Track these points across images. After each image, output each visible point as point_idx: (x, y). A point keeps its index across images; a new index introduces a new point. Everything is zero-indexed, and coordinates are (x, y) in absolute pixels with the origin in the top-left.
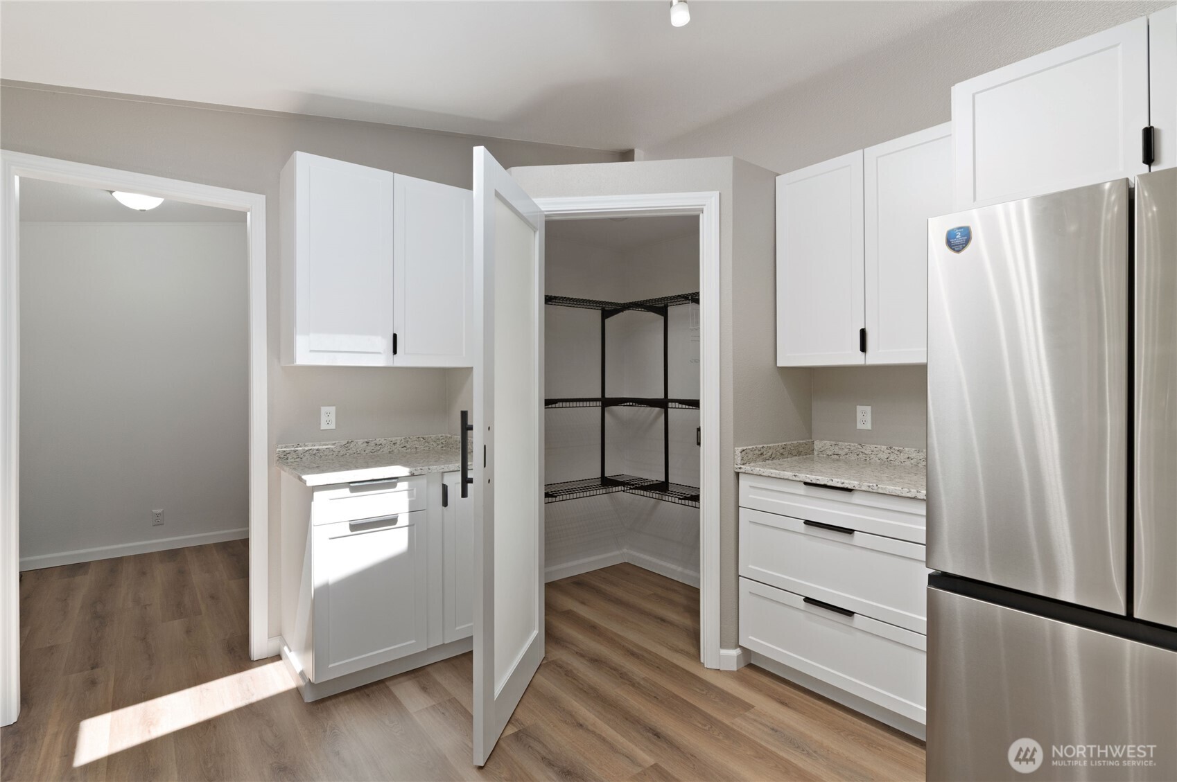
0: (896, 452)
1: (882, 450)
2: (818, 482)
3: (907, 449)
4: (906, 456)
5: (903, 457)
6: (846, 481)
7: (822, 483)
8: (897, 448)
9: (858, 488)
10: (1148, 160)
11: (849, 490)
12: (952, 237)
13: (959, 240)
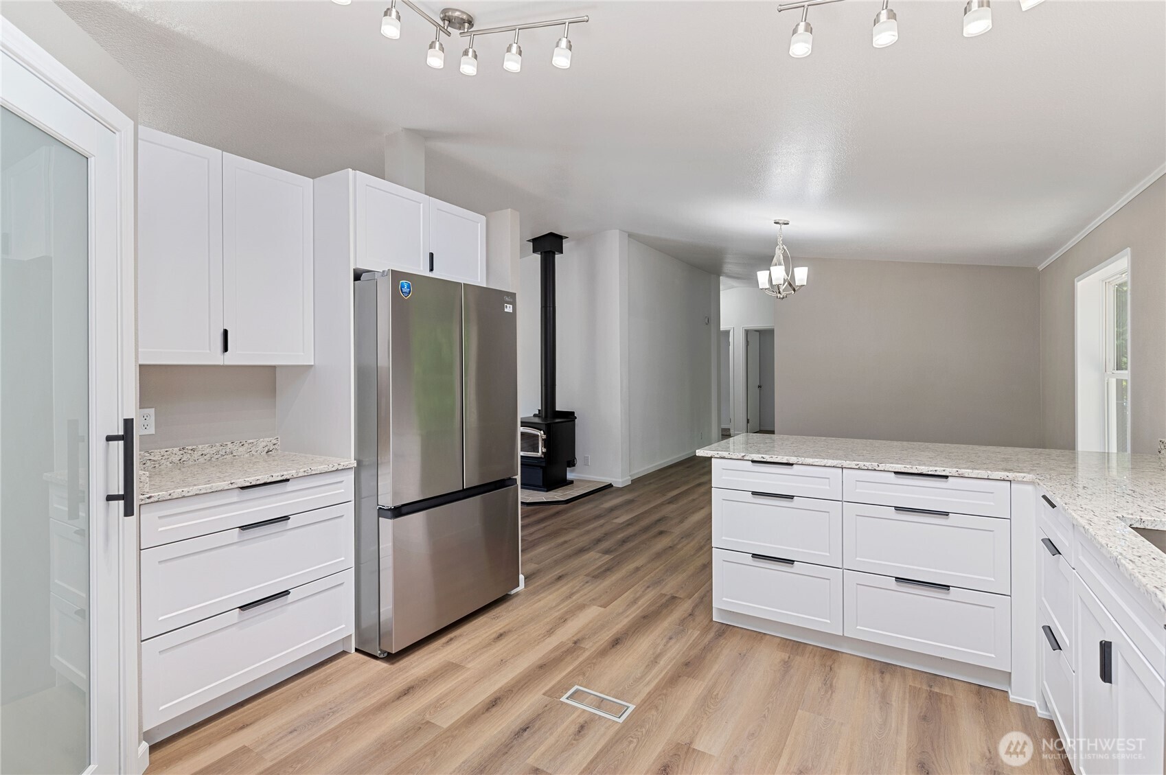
0: (190, 452)
1: (174, 452)
2: (258, 483)
3: (200, 447)
4: (200, 453)
5: (196, 455)
6: (285, 473)
7: (262, 482)
8: (190, 448)
9: (295, 476)
10: (431, 270)
11: (287, 480)
12: (402, 287)
13: (406, 289)
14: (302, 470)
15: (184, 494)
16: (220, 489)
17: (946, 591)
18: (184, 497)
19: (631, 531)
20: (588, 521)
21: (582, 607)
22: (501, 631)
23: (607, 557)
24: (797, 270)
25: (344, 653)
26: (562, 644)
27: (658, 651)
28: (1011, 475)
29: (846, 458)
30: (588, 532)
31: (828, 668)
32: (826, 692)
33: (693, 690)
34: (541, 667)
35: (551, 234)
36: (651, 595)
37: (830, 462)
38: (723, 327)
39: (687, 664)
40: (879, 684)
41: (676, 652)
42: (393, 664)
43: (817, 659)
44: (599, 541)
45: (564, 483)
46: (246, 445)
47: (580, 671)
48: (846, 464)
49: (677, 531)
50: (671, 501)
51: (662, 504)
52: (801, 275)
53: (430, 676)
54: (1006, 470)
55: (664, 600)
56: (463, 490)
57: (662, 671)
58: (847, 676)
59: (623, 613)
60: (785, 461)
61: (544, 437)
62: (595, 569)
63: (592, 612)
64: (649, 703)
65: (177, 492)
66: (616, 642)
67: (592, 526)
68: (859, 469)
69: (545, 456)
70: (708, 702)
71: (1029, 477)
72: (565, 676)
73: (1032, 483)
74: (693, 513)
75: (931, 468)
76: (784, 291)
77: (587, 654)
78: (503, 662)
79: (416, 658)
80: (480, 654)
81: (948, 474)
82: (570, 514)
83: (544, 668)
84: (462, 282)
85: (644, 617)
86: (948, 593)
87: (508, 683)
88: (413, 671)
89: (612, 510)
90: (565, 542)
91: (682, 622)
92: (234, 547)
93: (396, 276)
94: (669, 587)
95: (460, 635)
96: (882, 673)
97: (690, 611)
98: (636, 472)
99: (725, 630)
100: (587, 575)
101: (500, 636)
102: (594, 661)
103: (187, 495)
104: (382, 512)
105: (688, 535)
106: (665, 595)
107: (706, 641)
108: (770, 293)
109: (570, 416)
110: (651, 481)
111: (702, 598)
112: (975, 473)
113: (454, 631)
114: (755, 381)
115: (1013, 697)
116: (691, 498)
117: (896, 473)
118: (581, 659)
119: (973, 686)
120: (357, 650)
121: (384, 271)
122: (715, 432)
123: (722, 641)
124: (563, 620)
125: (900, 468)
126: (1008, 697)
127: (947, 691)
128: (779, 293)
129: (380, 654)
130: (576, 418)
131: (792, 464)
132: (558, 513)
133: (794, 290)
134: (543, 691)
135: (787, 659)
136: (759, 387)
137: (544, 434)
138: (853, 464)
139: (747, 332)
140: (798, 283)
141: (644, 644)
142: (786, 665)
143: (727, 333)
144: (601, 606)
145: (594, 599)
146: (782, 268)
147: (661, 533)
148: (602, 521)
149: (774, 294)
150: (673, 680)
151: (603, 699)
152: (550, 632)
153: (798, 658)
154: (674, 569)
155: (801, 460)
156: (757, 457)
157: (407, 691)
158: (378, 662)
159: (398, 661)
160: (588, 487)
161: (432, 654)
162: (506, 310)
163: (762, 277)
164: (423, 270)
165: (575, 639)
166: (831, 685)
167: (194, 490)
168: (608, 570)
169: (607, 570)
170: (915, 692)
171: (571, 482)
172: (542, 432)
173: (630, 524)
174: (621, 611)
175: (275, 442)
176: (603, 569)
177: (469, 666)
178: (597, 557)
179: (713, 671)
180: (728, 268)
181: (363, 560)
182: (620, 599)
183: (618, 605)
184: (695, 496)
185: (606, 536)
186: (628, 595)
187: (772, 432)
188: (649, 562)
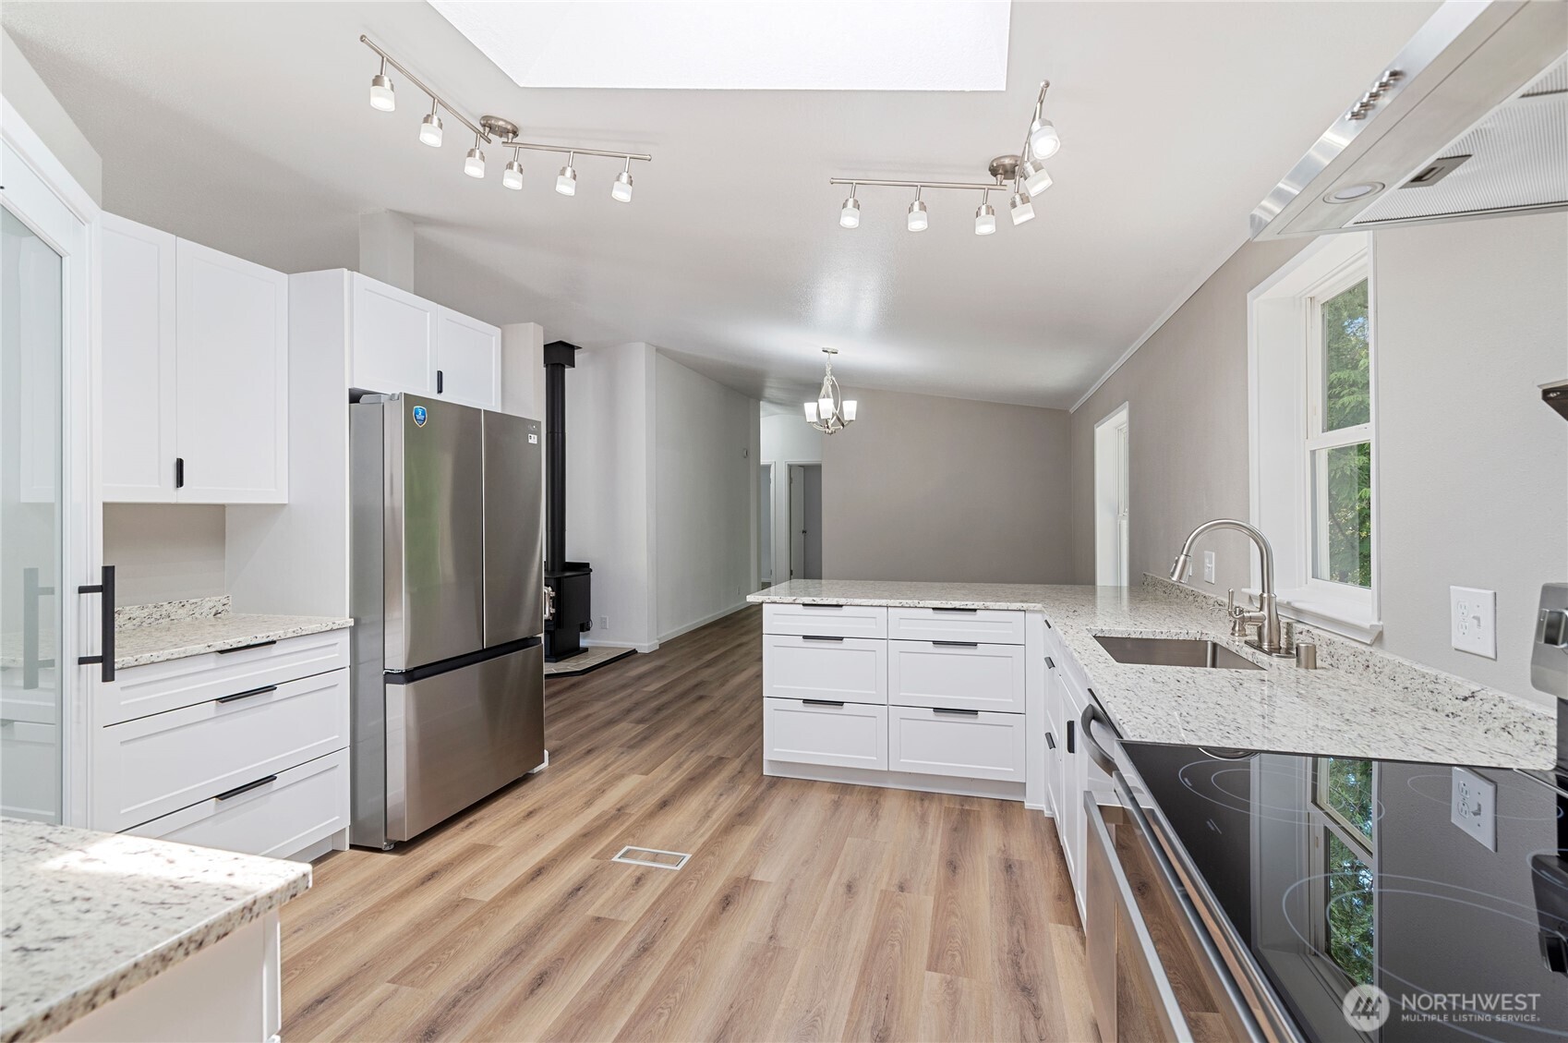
2: (240, 645)
3: (128, 608)
4: (127, 617)
6: (271, 633)
7: (245, 644)
9: (283, 637)
10: (440, 391)
11: (274, 642)
12: (417, 413)
13: (420, 416)
14: (291, 630)
15: (153, 659)
16: (195, 653)
17: (975, 716)
18: (153, 663)
19: (664, 698)
20: (614, 691)
21: (621, 777)
22: (531, 809)
23: (641, 727)
24: (846, 404)
25: (334, 852)
26: (605, 813)
27: (710, 807)
28: (1025, 606)
29: (891, 597)
30: (615, 703)
31: (874, 802)
32: (873, 821)
33: (748, 836)
34: (585, 835)
35: (561, 343)
36: (696, 758)
37: (877, 602)
38: (763, 461)
39: (740, 815)
40: (919, 809)
41: (728, 805)
42: (404, 854)
43: (864, 796)
44: (629, 711)
45: (577, 651)
46: (188, 606)
47: (630, 834)
48: (891, 602)
49: (718, 694)
50: (709, 665)
51: (698, 669)
52: (850, 408)
53: (454, 859)
54: (1022, 601)
55: (711, 762)
56: (483, 650)
57: (715, 823)
58: (890, 806)
59: (666, 777)
60: (835, 603)
61: (553, 594)
62: (630, 739)
63: (632, 782)
64: (706, 850)
65: (145, 657)
66: (664, 804)
67: (618, 697)
68: (902, 607)
69: (553, 618)
70: (761, 844)
71: (1039, 606)
72: (613, 840)
73: (1040, 611)
74: (734, 675)
75: (963, 603)
76: (832, 426)
77: (634, 818)
78: (539, 837)
79: (431, 845)
80: (511, 833)
81: (976, 608)
82: (589, 686)
83: (587, 836)
84: (482, 408)
85: (692, 779)
86: (977, 718)
87: (549, 854)
88: (433, 858)
89: (640, 677)
90: (589, 715)
91: (732, 779)
92: (209, 724)
93: (410, 400)
94: (715, 749)
95: (482, 818)
96: (922, 800)
97: (739, 769)
98: (664, 634)
99: (776, 782)
100: (621, 746)
101: (530, 814)
102: (643, 823)
103: (156, 661)
104: (390, 677)
105: (731, 698)
106: (711, 757)
107: (758, 793)
108: (819, 428)
109: (583, 568)
110: (683, 644)
111: (750, 757)
112: (997, 605)
113: (474, 814)
114: (799, 526)
115: (1028, 805)
116: (730, 661)
117: (934, 609)
118: (627, 824)
119: (997, 802)
120: (352, 847)
121: (393, 395)
122: (754, 583)
123: (774, 791)
124: (601, 791)
125: (937, 604)
126: (1024, 806)
127: (976, 808)
128: (828, 427)
129: (386, 846)
130: (591, 570)
131: (841, 606)
132: (573, 686)
133: (843, 425)
134: (591, 856)
135: (837, 799)
136: (804, 532)
137: (553, 591)
138: (896, 603)
139: (790, 467)
140: (847, 418)
141: (695, 803)
142: (836, 805)
143: (768, 467)
144: (642, 774)
145: (633, 769)
146: (831, 401)
147: (701, 698)
148: (630, 691)
149: (822, 429)
150: (729, 828)
151: (657, 854)
152: (589, 804)
153: (848, 797)
154: (718, 732)
155: (850, 601)
156: (808, 600)
157: (432, 876)
158: (384, 855)
159: (410, 851)
160: (607, 654)
161: (451, 840)
162: (530, 441)
163: (810, 408)
164: (429, 392)
165: (618, 806)
166: (877, 815)
167: (165, 654)
168: (645, 739)
169: (643, 740)
170: (948, 812)
171: (586, 650)
172: (550, 589)
173: (663, 691)
174: (665, 776)
175: (225, 601)
176: (639, 738)
177: (500, 845)
178: (630, 727)
179: (766, 818)
180: (768, 392)
181: (360, 738)
182: (662, 765)
183: (661, 771)
184: (735, 658)
185: (637, 705)
186: (671, 761)
187: (821, 578)
188: (690, 727)
